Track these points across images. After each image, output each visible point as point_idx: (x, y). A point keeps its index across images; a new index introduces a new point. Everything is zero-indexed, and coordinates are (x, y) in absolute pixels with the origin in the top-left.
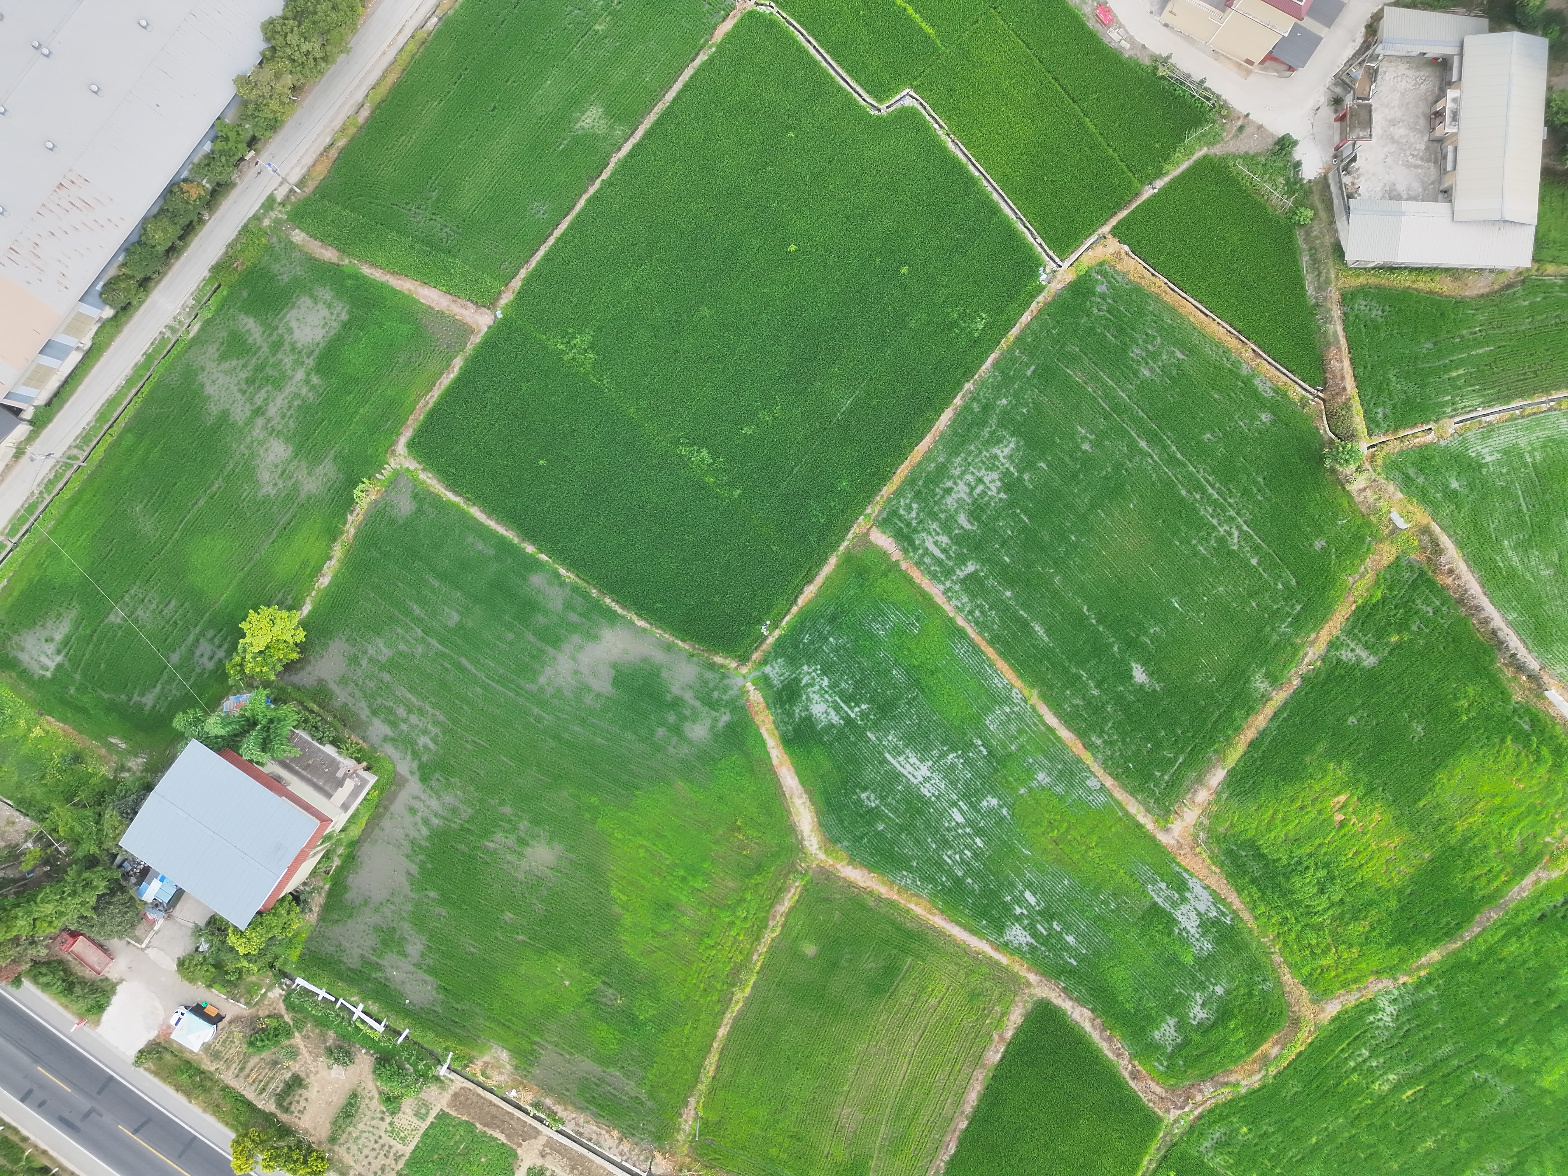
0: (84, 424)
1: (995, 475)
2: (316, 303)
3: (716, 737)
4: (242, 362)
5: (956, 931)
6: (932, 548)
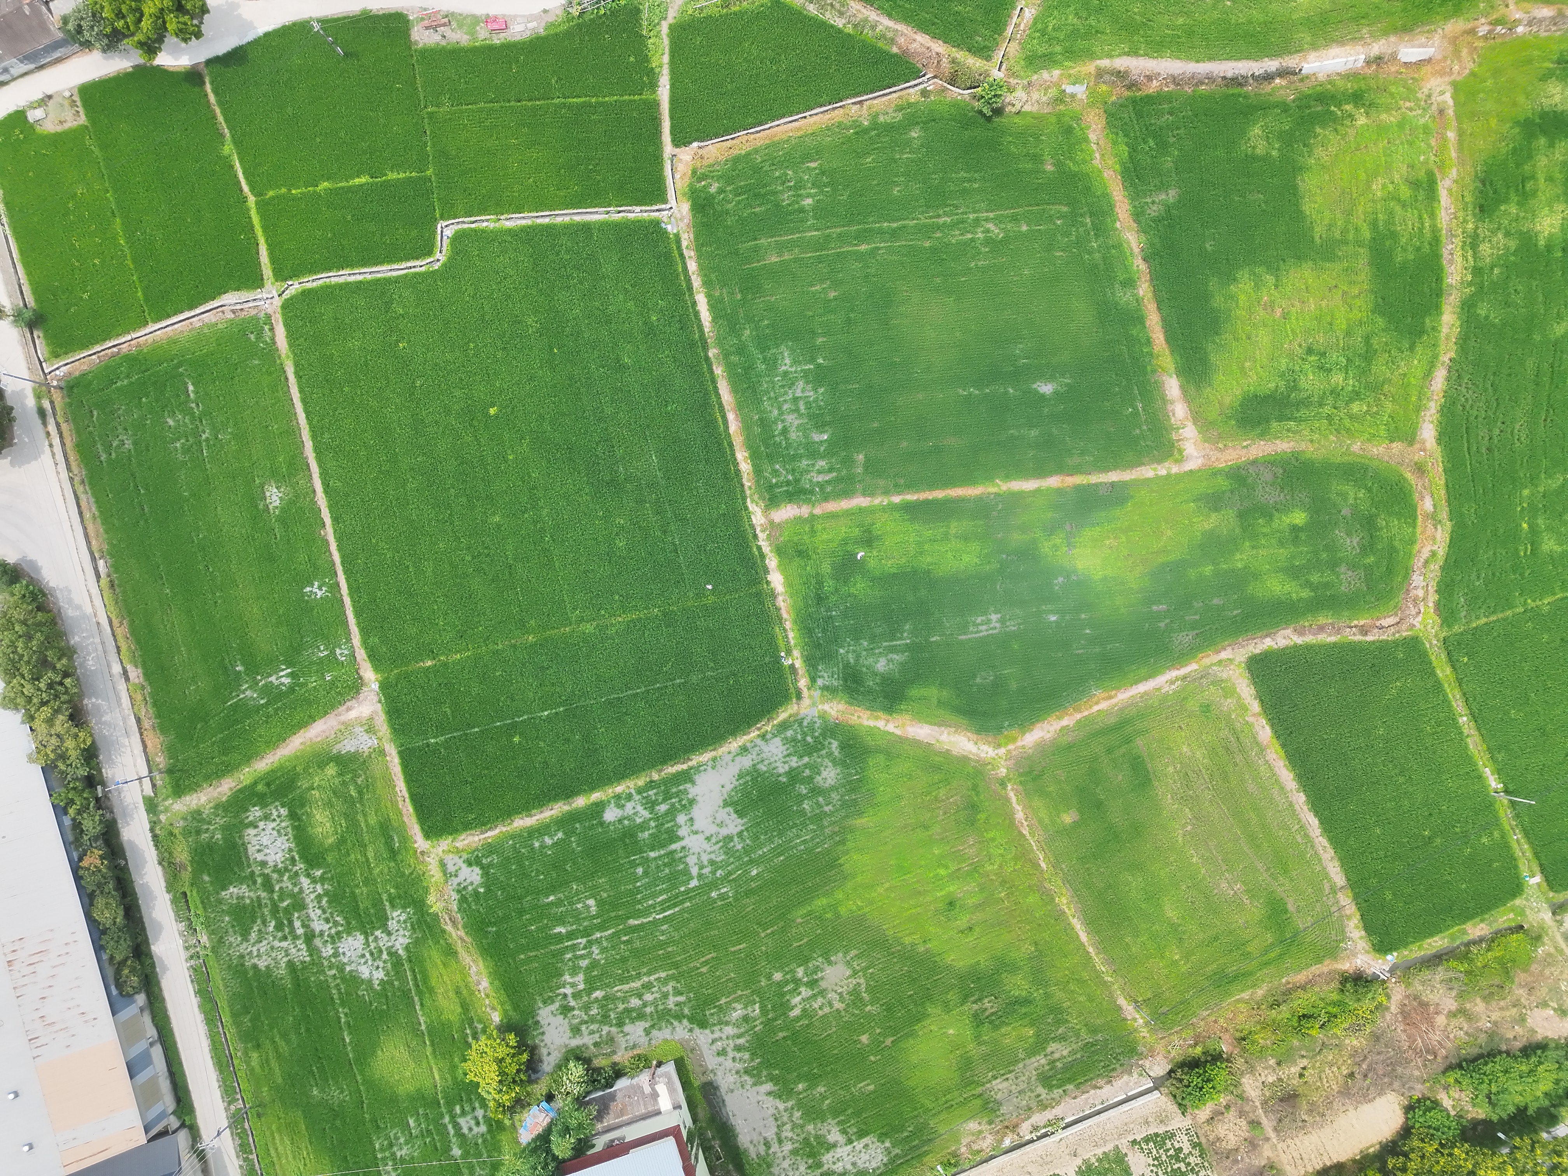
0: (216, 1085)
1: (801, 384)
2: (256, 827)
3: (843, 764)
4: (259, 921)
5: (1142, 688)
6: (820, 478)
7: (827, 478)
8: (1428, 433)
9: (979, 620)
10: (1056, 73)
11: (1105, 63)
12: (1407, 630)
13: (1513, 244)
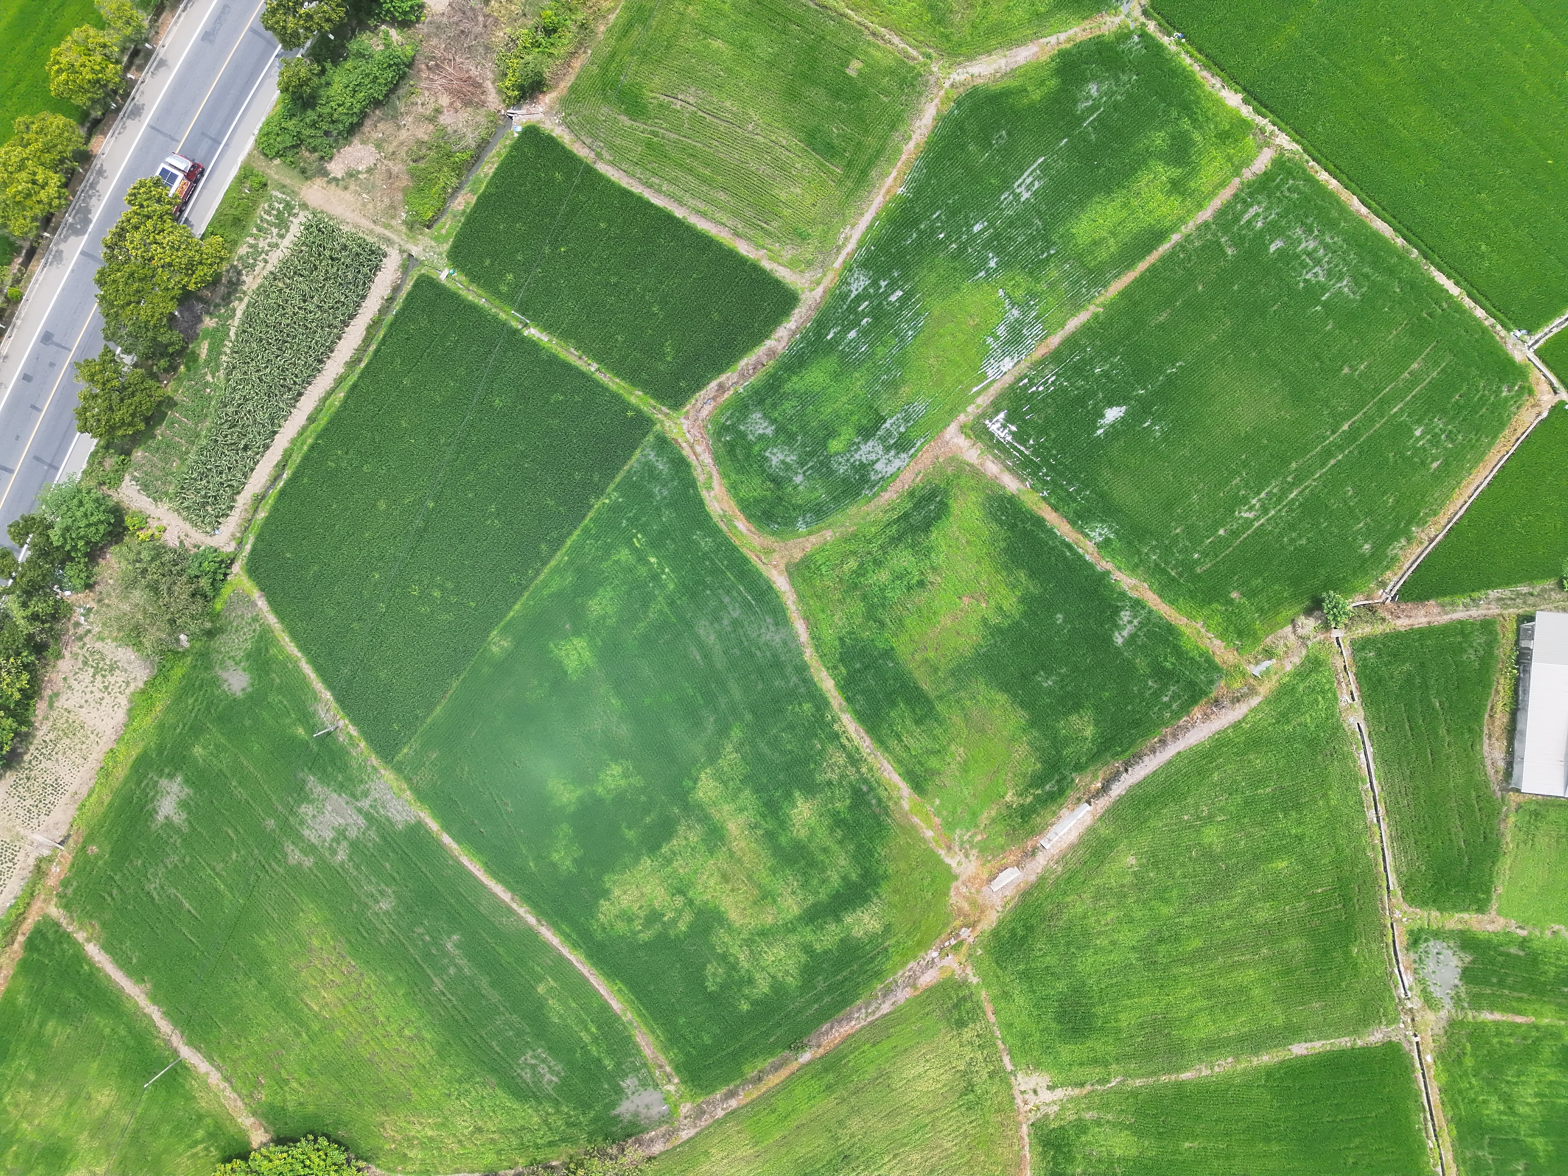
1: (1322, 278)
5: (868, 218)
6: (1252, 211)
7: (1247, 217)
8: (781, 583)
9: (1037, 185)
10: (1289, 668)
11: (1255, 701)
12: (688, 412)
13: (819, 778)
